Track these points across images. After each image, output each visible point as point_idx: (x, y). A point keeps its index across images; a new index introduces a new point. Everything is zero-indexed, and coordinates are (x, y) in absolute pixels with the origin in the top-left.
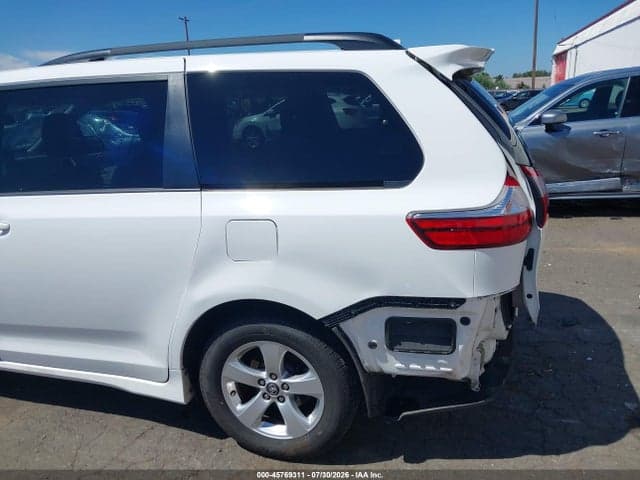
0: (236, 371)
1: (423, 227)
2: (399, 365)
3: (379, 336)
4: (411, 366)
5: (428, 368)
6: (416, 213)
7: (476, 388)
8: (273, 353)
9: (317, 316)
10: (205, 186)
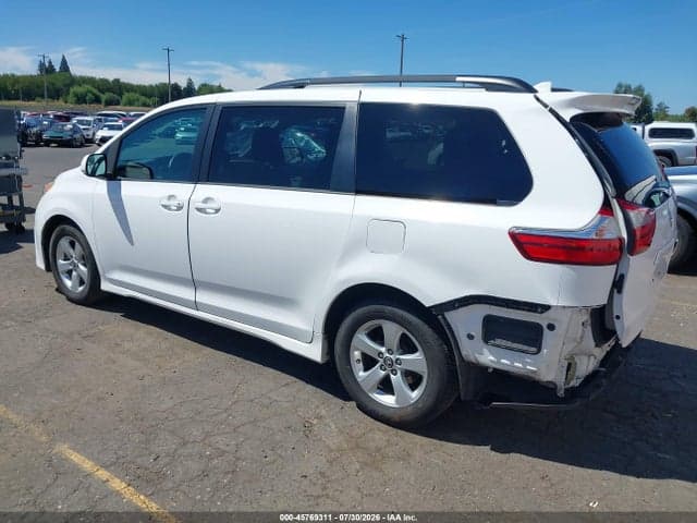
0: (362, 342)
1: (522, 241)
2: (492, 358)
3: (477, 331)
4: (503, 361)
5: (516, 364)
6: (518, 228)
7: (561, 393)
8: (392, 331)
9: (427, 303)
10: (359, 192)
